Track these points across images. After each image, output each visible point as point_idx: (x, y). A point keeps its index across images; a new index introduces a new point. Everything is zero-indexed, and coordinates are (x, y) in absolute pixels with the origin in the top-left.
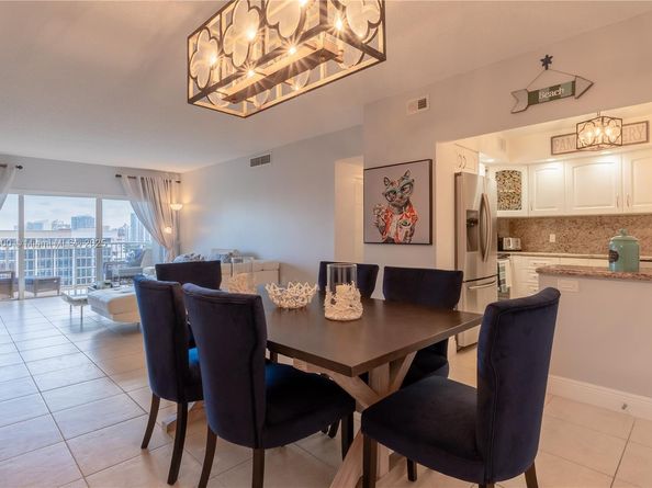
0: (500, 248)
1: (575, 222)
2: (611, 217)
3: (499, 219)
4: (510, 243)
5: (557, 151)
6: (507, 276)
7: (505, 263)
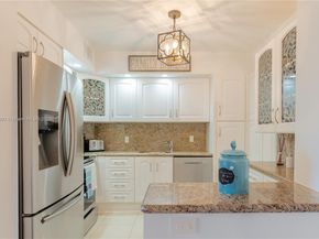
0: (86, 149)
1: (142, 127)
2: (164, 124)
3: (85, 124)
4: (95, 144)
5: (133, 67)
6: (93, 181)
7: (91, 167)
